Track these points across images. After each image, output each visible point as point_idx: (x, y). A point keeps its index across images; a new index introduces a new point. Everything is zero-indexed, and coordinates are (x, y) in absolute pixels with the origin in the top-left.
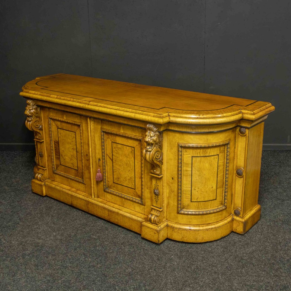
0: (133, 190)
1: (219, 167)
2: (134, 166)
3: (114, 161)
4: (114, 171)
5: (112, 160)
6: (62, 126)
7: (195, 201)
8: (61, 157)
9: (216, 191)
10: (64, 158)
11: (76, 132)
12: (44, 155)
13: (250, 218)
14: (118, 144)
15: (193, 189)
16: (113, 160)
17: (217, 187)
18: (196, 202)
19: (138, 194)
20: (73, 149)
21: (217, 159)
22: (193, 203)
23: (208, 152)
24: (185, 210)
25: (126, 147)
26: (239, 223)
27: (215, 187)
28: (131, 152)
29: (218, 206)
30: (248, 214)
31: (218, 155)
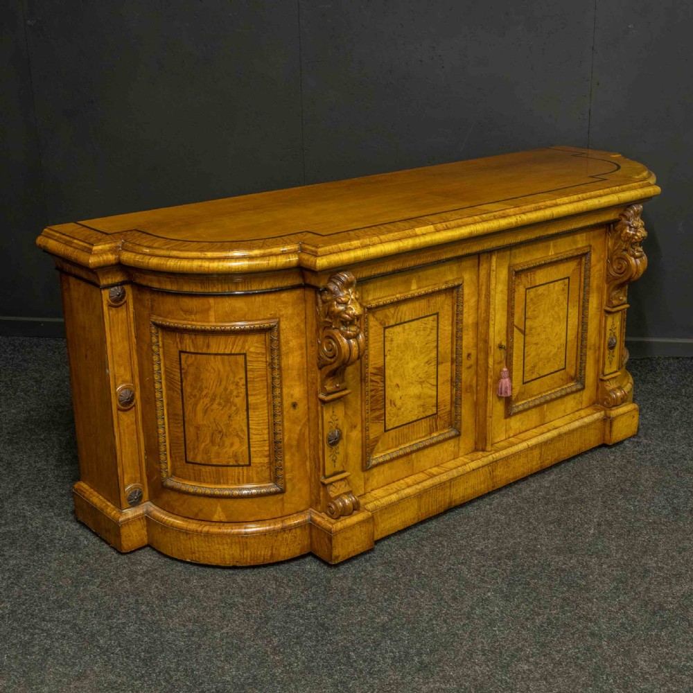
0: (561, 372)
2: (565, 320)
4: (526, 355)
5: (524, 334)
8: (388, 409)
10: (399, 403)
11: (440, 312)
19: (569, 376)
20: (427, 362)
25: (554, 285)
28: (563, 290)
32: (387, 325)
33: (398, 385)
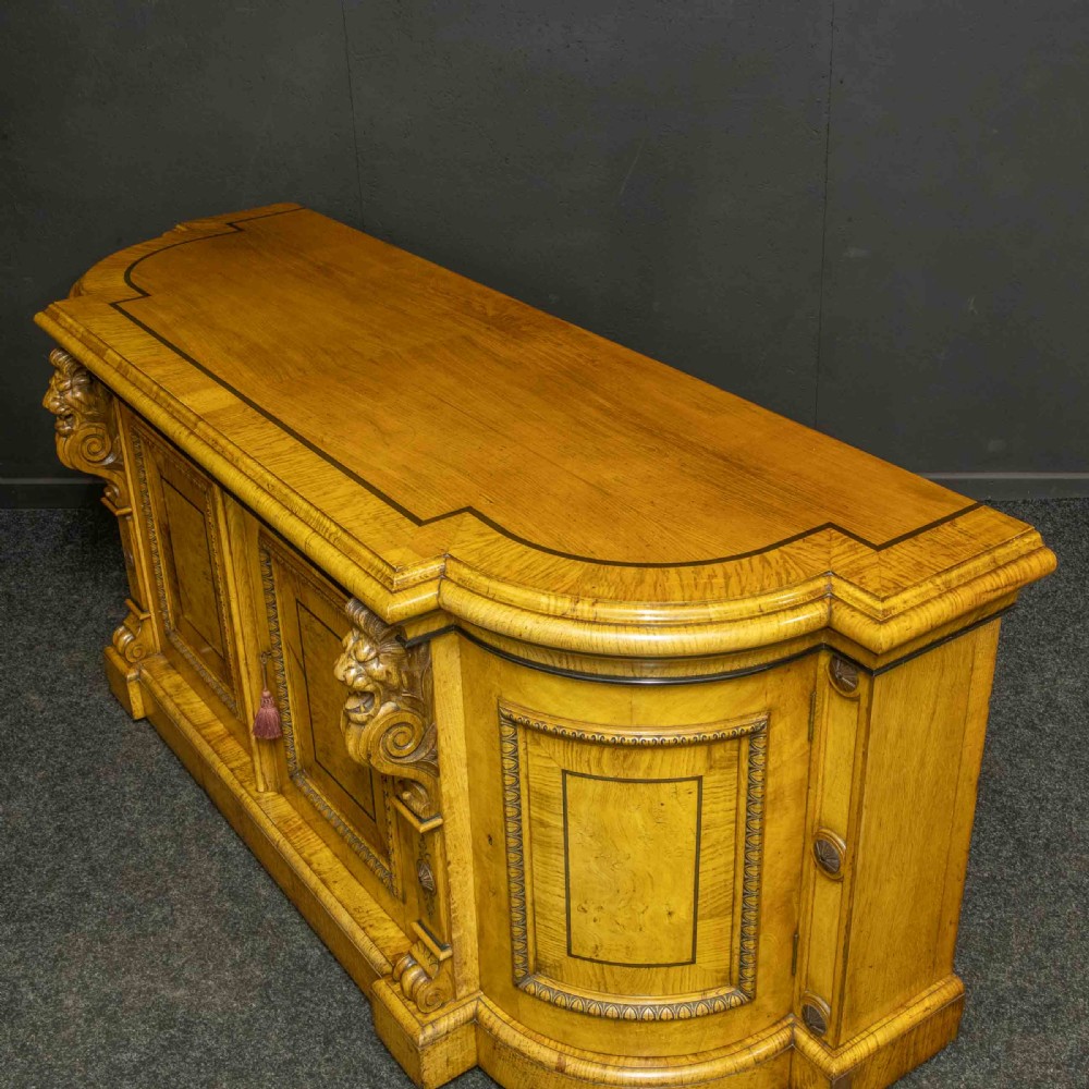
0: (370, 819)
1: (703, 833)
3: (309, 676)
4: (313, 716)
5: (305, 674)
7: (587, 955)
9: (691, 929)
13: (879, 1050)
14: (314, 619)
15: (574, 904)
17: (700, 913)
18: (591, 960)
19: (384, 845)
21: (695, 795)
22: (578, 961)
23: (644, 766)
24: (543, 981)
26: (814, 1072)
27: (684, 912)
29: (704, 991)
30: (873, 1028)
31: (699, 779)
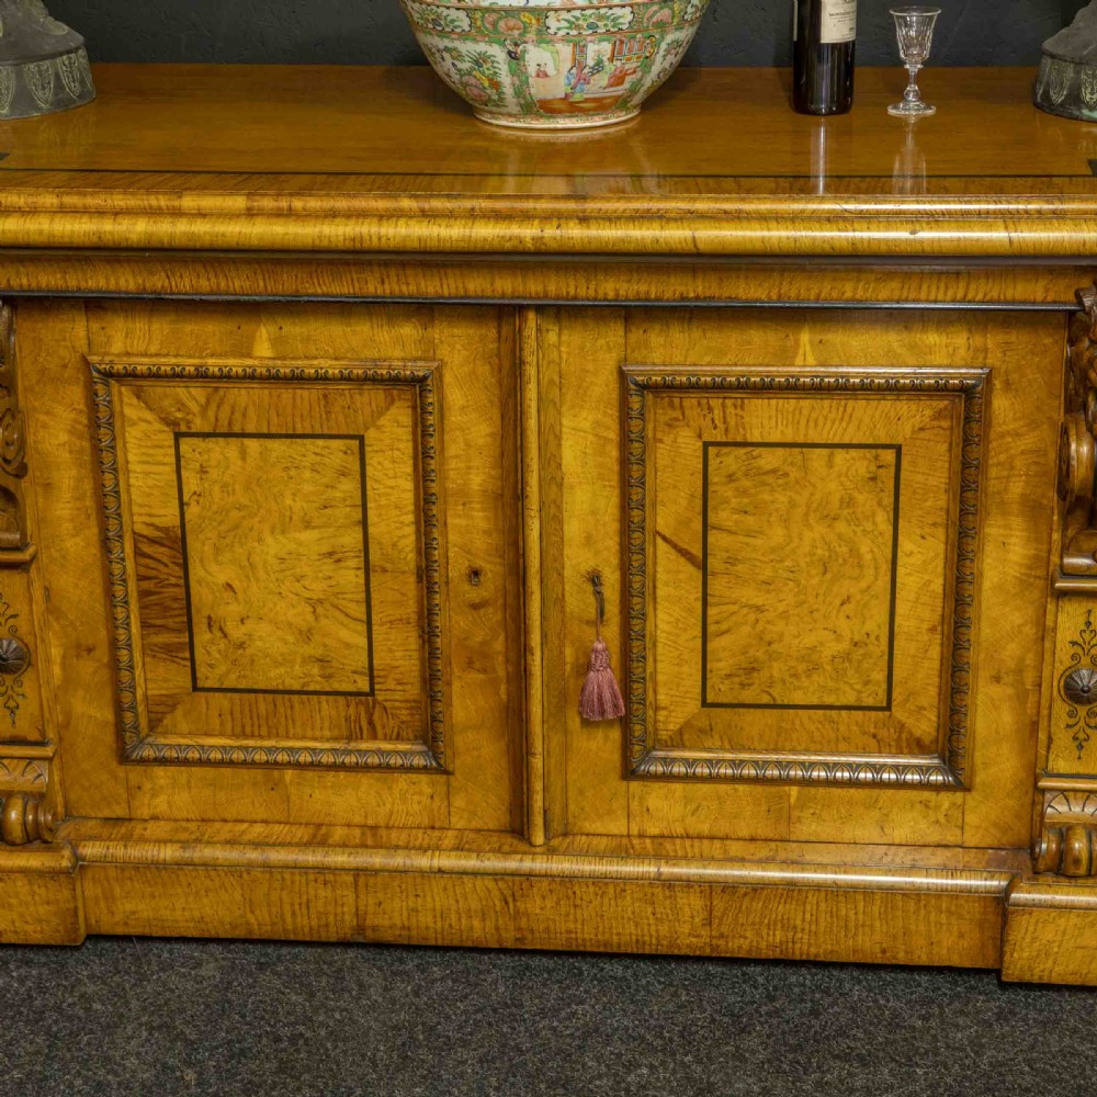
0: (873, 714)
2: (885, 568)
3: (714, 563)
4: (711, 628)
5: (704, 567)
6: (226, 410)
8: (202, 636)
10: (237, 633)
11: (370, 435)
12: (41, 655)
14: (757, 451)
16: (710, 560)
19: (911, 733)
20: (331, 554)
25: (831, 456)
28: (873, 479)
32: (183, 428)
33: (229, 585)
